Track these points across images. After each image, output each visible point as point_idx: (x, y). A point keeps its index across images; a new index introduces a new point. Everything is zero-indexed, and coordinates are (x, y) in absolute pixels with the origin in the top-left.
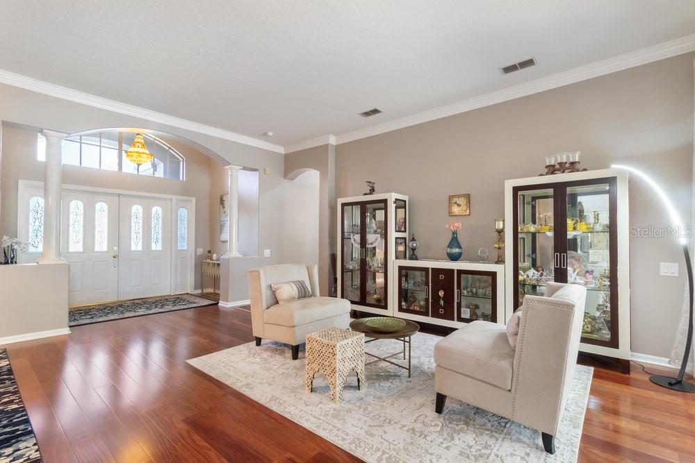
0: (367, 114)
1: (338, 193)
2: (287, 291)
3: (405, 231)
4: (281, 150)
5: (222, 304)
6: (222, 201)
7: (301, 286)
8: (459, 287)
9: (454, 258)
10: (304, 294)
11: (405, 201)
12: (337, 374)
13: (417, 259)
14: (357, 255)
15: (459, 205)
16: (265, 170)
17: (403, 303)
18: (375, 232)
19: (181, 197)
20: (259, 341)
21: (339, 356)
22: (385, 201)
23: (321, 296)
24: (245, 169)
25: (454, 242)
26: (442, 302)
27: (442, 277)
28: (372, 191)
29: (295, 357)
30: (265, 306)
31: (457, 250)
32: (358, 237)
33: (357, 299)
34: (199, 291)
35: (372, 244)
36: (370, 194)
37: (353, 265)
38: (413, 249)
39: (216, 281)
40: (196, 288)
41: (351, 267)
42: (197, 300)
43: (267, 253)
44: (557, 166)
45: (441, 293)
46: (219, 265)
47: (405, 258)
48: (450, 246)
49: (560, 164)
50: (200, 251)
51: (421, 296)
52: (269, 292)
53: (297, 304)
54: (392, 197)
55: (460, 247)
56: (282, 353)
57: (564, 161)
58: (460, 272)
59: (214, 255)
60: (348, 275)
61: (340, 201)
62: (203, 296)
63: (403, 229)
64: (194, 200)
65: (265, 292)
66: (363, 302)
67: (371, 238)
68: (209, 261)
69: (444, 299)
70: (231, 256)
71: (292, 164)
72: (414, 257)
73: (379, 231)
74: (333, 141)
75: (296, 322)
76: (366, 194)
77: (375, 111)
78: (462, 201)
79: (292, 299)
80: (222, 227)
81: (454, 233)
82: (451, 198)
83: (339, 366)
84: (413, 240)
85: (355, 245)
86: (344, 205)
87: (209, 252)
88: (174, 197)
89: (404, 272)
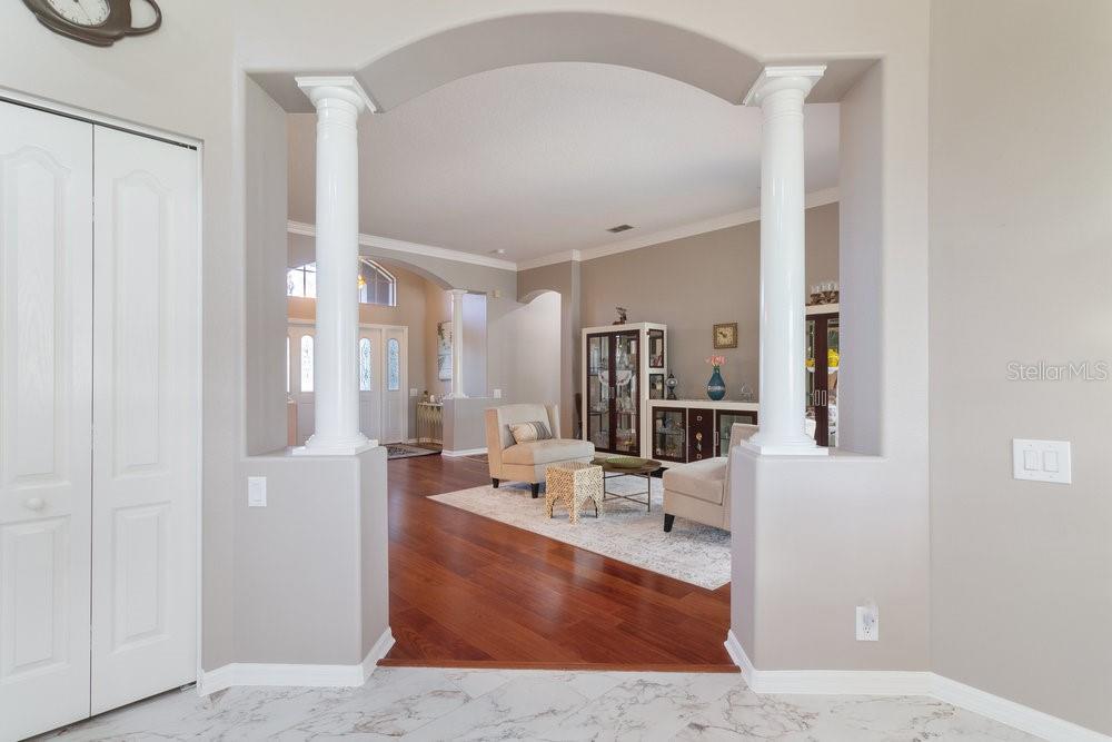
0: (616, 230)
1: (584, 320)
2: (526, 431)
3: (663, 367)
4: (513, 267)
5: (445, 453)
6: (440, 330)
7: (540, 426)
8: (718, 430)
9: (716, 397)
10: (543, 435)
11: (662, 332)
12: (575, 499)
13: (675, 399)
14: (606, 395)
15: (725, 336)
16: (494, 292)
17: (658, 450)
18: (627, 368)
19: (392, 327)
20: (496, 483)
21: (576, 483)
22: (637, 332)
23: (563, 437)
24: (470, 292)
25: (717, 378)
26: (700, 447)
27: (699, 418)
28: (623, 319)
29: (535, 496)
30: (503, 447)
31: (719, 388)
32: (606, 374)
33: (606, 446)
34: (413, 441)
35: (622, 381)
36: (622, 323)
37: (601, 407)
38: (671, 388)
39: (436, 429)
40: (410, 437)
41: (598, 409)
42: (415, 449)
43: (497, 393)
44: (823, 296)
45: (699, 437)
46: (439, 408)
47: (663, 398)
48: (711, 383)
49: (825, 293)
50: (414, 392)
51: (679, 441)
52: (507, 433)
53: (536, 444)
54: (645, 327)
55: (722, 384)
56: (521, 493)
57: (830, 289)
58: (720, 412)
59: (432, 397)
60: (596, 419)
61: (586, 331)
62: (419, 445)
63: (660, 364)
64: (406, 330)
65: (503, 434)
66: (612, 449)
67: (622, 375)
68: (425, 403)
69: (702, 442)
70: (456, 396)
71: (526, 284)
72: (672, 397)
73: (631, 366)
74: (577, 256)
75: (536, 460)
76: (616, 323)
77: (625, 227)
78: (729, 331)
79: (531, 440)
80: (440, 362)
81: (716, 368)
82: (716, 327)
83: (576, 491)
84: (671, 376)
85: (604, 384)
86: (589, 336)
87: (426, 392)
88: (384, 328)
89: (659, 414)
